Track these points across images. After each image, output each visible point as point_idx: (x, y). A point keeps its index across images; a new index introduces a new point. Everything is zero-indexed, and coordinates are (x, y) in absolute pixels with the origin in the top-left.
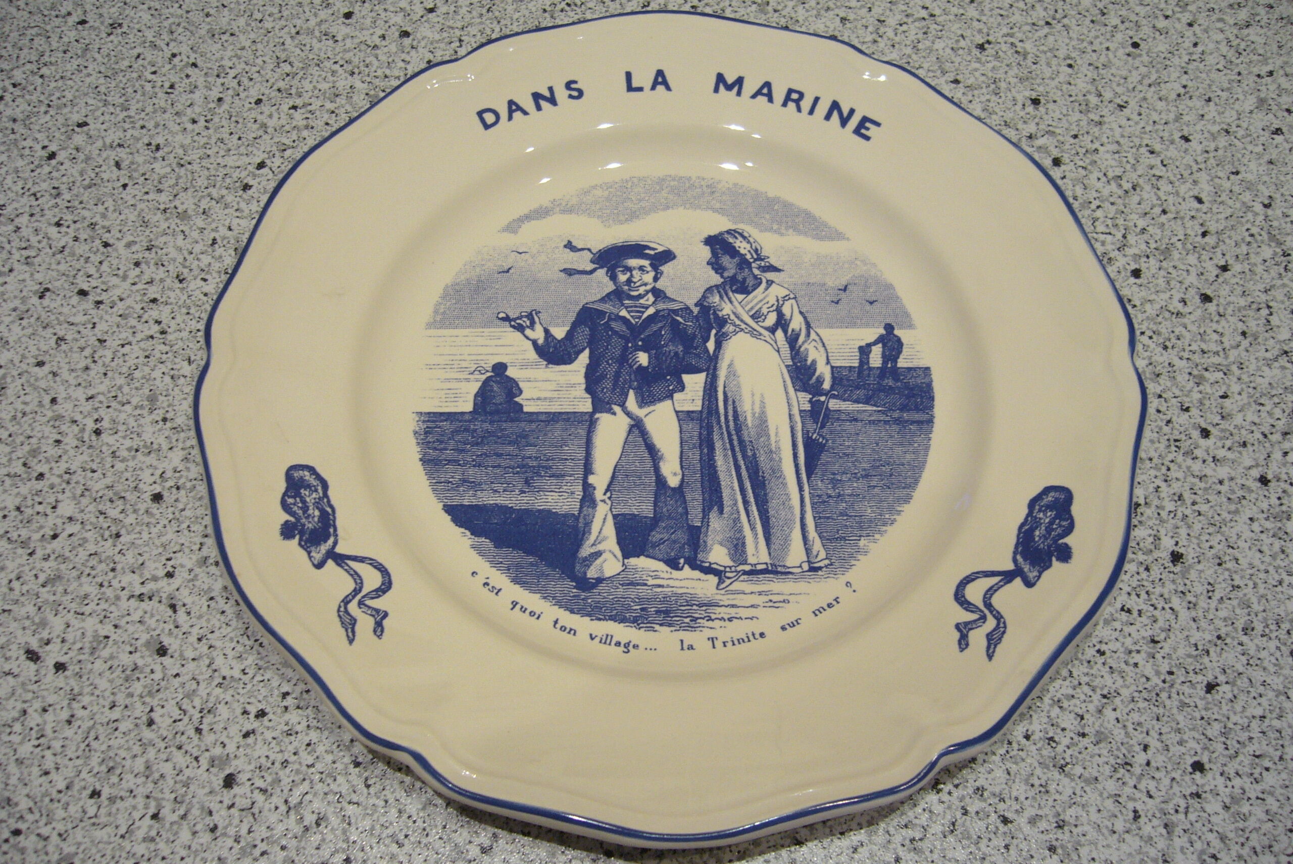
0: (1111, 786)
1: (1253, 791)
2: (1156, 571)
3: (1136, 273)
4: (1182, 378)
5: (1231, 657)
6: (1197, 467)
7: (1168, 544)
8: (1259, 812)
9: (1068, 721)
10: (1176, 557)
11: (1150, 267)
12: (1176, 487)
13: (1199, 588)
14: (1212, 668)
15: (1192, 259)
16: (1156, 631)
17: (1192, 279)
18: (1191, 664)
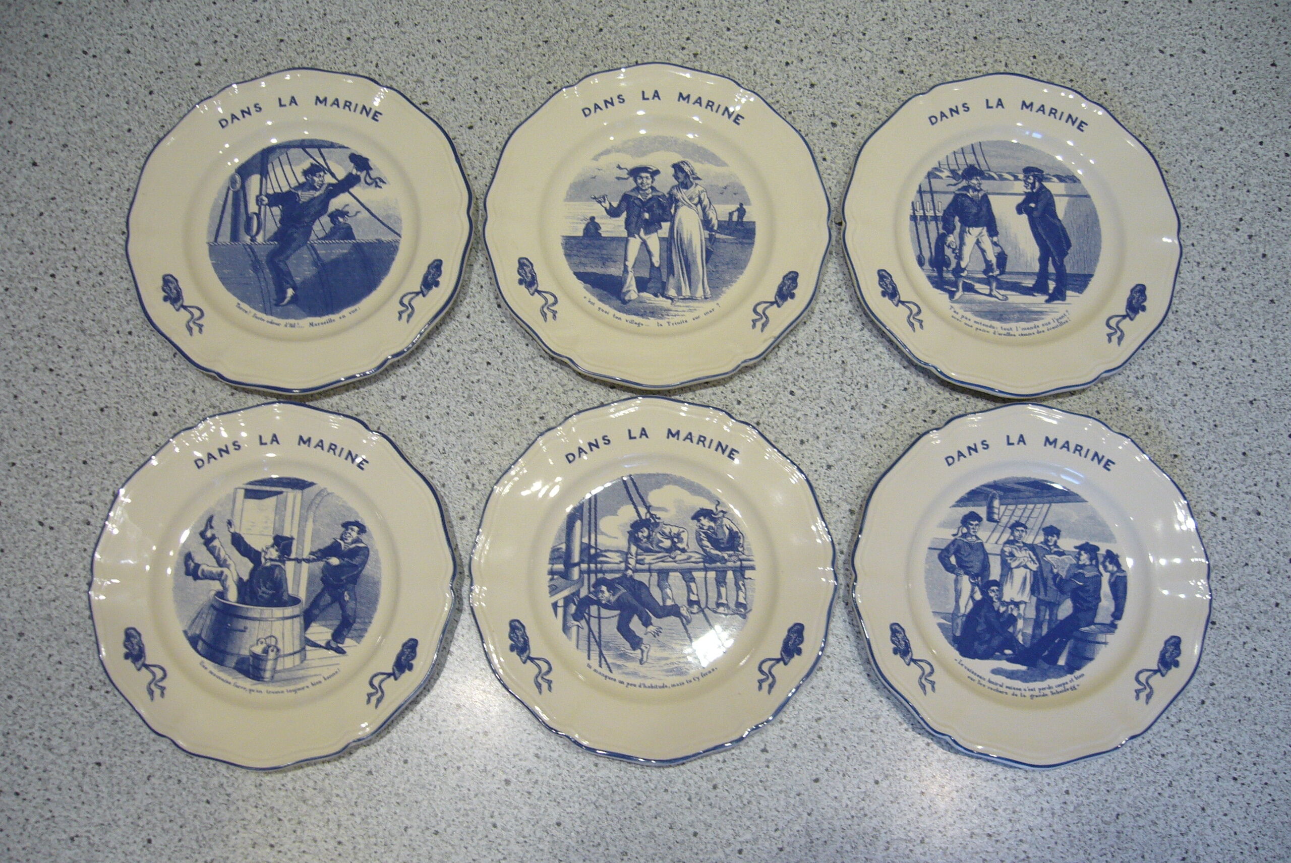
0: (1234, 332)
1: (1281, 337)
2: (1256, 261)
3: (1261, 143)
4: (1274, 187)
5: (1279, 292)
6: (1275, 222)
7: (1261, 251)
8: (1282, 343)
9: (1221, 310)
10: (1264, 256)
11: (1267, 141)
12: (1267, 230)
13: (1271, 267)
14: (1272, 295)
15: (1284, 138)
16: (1254, 281)
17: (1282, 147)
18: (1265, 293)
